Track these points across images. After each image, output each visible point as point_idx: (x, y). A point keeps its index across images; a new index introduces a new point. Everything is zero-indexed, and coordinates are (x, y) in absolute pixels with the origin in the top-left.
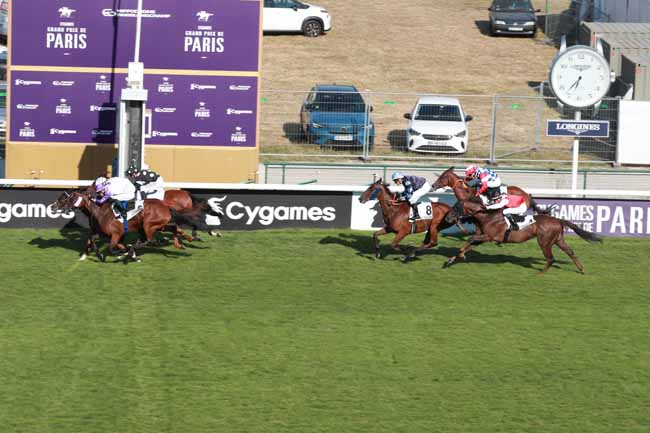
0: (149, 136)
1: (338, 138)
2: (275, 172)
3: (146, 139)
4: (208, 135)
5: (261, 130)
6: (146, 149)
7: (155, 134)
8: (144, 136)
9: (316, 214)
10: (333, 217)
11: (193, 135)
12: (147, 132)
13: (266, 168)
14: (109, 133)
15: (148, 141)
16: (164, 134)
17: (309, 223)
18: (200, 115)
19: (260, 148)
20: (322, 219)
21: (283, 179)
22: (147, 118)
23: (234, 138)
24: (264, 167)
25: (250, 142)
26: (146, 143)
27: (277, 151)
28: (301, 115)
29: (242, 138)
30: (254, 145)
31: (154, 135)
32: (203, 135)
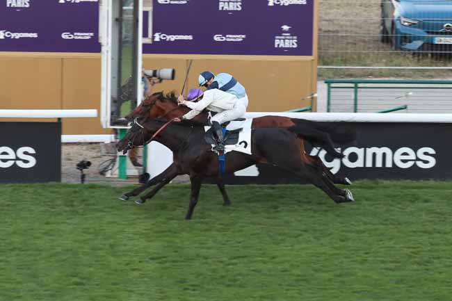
0: (148, 41)
1: (440, 40)
2: (344, 94)
3: (144, 45)
4: (239, 38)
5: (320, 30)
6: (144, 60)
7: (157, 37)
8: (141, 41)
9: (405, 157)
10: (432, 162)
11: (217, 38)
12: (145, 35)
13: (329, 88)
14: (87, 36)
15: (147, 49)
16: (173, 38)
17: (395, 172)
18: (226, 8)
19: (320, 57)
20: (415, 165)
21: (356, 104)
22: (146, 14)
23: (279, 42)
24: (326, 85)
25: (304, 48)
26: (144, 52)
27: (345, 62)
28: (382, 6)
29: (290, 42)
30: (310, 54)
31: (157, 39)
32: (231, 38)
